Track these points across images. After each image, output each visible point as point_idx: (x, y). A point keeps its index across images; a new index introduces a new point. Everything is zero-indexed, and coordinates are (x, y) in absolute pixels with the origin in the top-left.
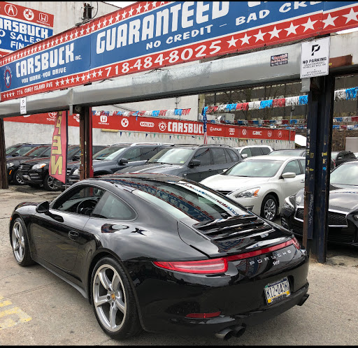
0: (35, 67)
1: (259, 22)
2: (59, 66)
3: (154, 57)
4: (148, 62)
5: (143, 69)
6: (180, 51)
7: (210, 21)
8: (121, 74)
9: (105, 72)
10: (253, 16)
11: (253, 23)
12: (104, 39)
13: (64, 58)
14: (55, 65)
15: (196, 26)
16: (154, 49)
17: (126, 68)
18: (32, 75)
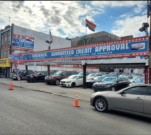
0: (37, 56)
1: (78, 56)
2: (43, 57)
3: (62, 58)
4: (61, 59)
5: (60, 60)
6: (67, 58)
7: (71, 55)
8: (56, 60)
9: (53, 59)
10: (77, 55)
11: (77, 56)
12: (53, 53)
13: (44, 55)
14: (42, 56)
15: (69, 55)
16: (62, 57)
17: (57, 59)
18: (36, 57)
